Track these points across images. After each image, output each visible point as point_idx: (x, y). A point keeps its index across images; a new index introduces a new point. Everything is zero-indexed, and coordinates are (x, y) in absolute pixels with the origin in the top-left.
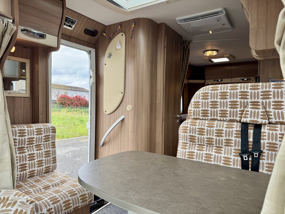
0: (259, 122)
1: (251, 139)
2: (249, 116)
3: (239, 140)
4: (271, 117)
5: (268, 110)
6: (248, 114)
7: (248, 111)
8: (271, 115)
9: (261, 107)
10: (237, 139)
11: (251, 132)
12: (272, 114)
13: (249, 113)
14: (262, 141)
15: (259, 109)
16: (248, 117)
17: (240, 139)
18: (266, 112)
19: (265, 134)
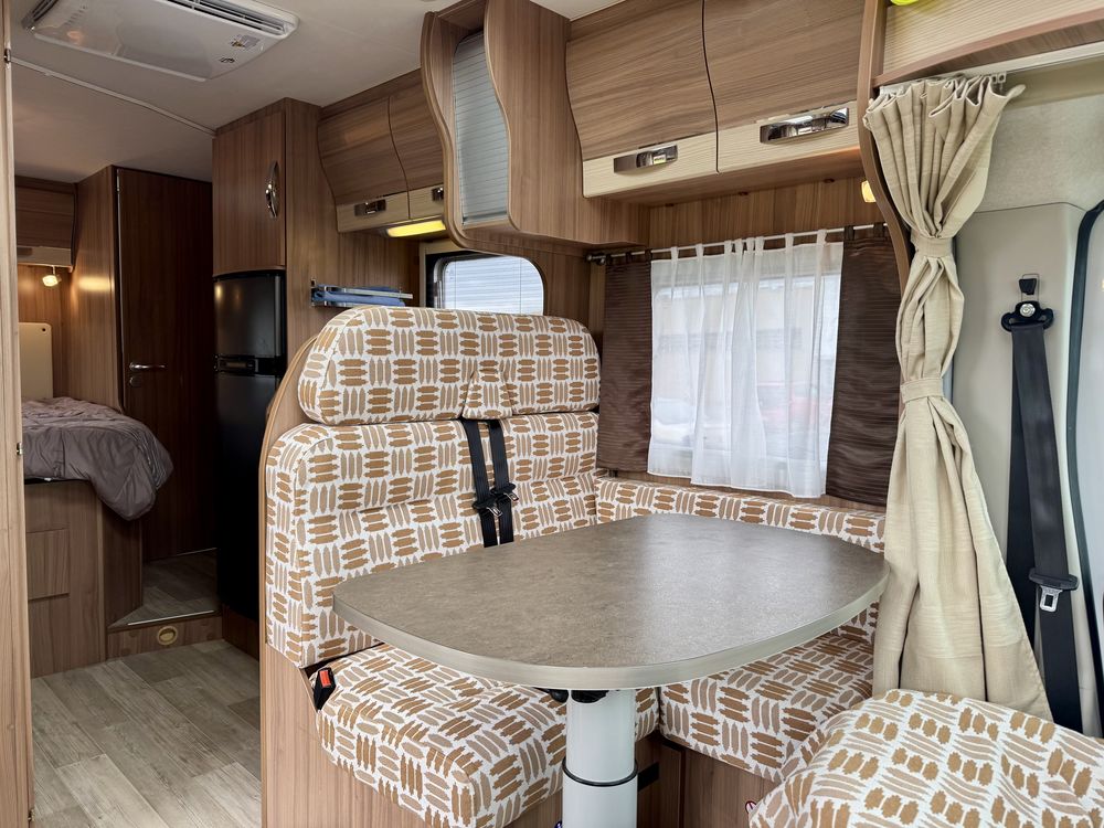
0: (500, 413)
1: (489, 462)
2: (481, 400)
3: (468, 469)
4: (515, 399)
5: (510, 382)
6: (480, 396)
7: (479, 388)
8: (516, 395)
9: (498, 375)
10: (465, 467)
11: (486, 440)
12: (516, 391)
13: (481, 392)
14: (509, 461)
15: (497, 380)
16: (480, 404)
17: (470, 466)
18: (509, 387)
19: (511, 443)
